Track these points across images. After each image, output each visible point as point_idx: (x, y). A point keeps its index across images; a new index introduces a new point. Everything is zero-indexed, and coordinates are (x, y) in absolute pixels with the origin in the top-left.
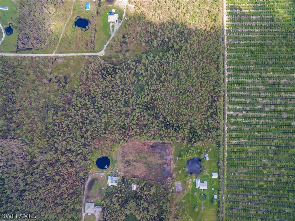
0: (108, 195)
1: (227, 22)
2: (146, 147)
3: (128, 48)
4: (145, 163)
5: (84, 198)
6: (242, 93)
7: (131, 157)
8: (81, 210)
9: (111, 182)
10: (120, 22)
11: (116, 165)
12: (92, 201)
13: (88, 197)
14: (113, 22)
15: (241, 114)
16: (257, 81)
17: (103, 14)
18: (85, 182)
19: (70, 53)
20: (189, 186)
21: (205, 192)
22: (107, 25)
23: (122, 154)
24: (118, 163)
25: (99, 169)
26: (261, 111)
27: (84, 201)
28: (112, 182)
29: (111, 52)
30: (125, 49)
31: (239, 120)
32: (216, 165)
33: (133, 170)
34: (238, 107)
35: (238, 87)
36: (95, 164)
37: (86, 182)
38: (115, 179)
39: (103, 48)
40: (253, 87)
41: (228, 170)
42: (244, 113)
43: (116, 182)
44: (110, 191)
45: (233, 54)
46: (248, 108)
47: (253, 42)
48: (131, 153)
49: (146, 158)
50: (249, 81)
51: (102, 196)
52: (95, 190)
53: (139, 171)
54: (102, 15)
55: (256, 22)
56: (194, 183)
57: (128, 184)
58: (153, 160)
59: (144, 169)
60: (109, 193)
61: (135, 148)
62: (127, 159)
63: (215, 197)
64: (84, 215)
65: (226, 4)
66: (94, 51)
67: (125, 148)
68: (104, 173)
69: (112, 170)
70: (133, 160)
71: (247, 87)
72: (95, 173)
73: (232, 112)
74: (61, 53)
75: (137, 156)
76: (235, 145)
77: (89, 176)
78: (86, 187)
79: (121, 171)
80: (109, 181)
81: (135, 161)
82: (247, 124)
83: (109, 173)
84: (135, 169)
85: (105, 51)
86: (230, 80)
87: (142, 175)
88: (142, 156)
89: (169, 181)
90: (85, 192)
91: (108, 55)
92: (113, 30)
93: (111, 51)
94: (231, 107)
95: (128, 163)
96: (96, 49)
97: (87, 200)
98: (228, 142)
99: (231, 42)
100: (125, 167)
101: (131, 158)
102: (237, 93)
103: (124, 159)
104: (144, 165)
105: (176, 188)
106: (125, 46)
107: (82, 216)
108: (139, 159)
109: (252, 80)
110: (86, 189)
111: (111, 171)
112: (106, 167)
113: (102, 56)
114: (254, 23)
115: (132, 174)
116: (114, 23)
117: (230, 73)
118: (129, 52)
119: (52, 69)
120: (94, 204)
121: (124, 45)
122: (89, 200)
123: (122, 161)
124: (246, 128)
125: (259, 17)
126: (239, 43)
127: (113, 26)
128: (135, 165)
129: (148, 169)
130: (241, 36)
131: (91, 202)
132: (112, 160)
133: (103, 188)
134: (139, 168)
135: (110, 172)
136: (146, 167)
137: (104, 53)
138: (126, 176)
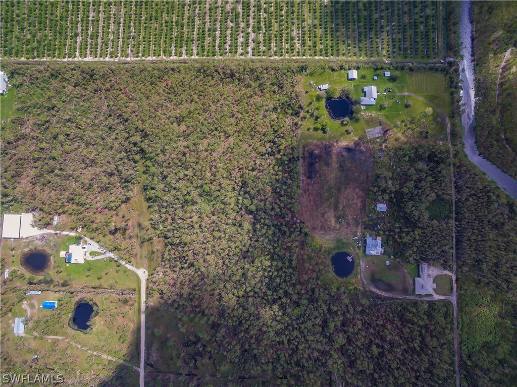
0: (399, 254)
1: (96, 57)
2: (310, 188)
3: (135, 224)
4: (339, 190)
5: (408, 297)
6: (218, 33)
7: (329, 214)
8: (429, 302)
9: (375, 248)
10: (86, 242)
11: (345, 241)
12: (411, 282)
13: (405, 291)
14: (85, 255)
15: (252, 36)
16: (197, 11)
17: (68, 275)
18: (378, 297)
19: (140, 337)
20: (373, 115)
21: (382, 89)
22: (89, 267)
23: (325, 231)
24: (342, 237)
25: (354, 272)
27: (412, 297)
28: (376, 246)
29: (141, 257)
30: (137, 230)
31: (261, 38)
32: (336, 73)
33: (352, 209)
34: (241, 40)
35: (208, 40)
36: (345, 279)
37: (378, 295)
38: (369, 240)
39: (133, 272)
40: (207, 17)
41: (343, 55)
42: (250, 30)
43: (376, 239)
44: (391, 250)
45: (152, 47)
46: (242, 25)
47: (133, 17)
48: (323, 215)
49: (330, 188)
50: (197, 22)
51: (401, 263)
52: (392, 278)
53: (353, 200)
54: (68, 277)
55: (99, 12)
56: (368, 106)
57: (378, 218)
58: (333, 175)
59: (348, 191)
60: (394, 251)
61: (315, 207)
62: (333, 220)
63: (388, 74)
64: (437, 297)
65: (64, 58)
66: (137, 289)
67: (315, 225)
68: (361, 262)
69: (354, 247)
70: (335, 211)
71: (207, 25)
72: (362, 280)
73: (250, 49)
74: (139, 354)
75: (328, 203)
76: (304, 44)
77: (368, 289)
78: (387, 295)
79: (356, 232)
80: (373, 253)
81: (336, 208)
82: (269, 26)
83: (360, 253)
84: (351, 206)
85: (138, 268)
86: (195, 52)
87: (361, 193)
88: (326, 194)
89: (366, 147)
90: (397, 297)
91: (146, 261)
92: (99, 254)
93: (138, 256)
94: (240, 50)
95: (340, 219)
96: (133, 286)
97: (410, 291)
98: (298, 56)
99: (132, 51)
100: (349, 224)
101: (331, 214)
102: (218, 41)
103: (334, 227)
104: (343, 190)
105: (377, 135)
106: (130, 230)
107: (439, 300)
108: (332, 200)
109: (197, 18)
110: (391, 295)
111: (356, 249)
112: (349, 259)
113: (147, 273)
114: (100, 15)
115: (359, 212)
116: (86, 252)
117: (184, 52)
118: (141, 222)
119: (171, 373)
120: (417, 279)
121: (128, 232)
123: (339, 230)
124: (275, 27)
125: (90, 7)
126: (133, 38)
127: (92, 254)
128: (344, 207)
129: (348, 184)
130: (121, 35)
131: (414, 284)
132: (337, 247)
133: (388, 263)
134: (349, 200)
135: (357, 251)
136: (346, 188)
137: (143, 270)
138: (364, 223)
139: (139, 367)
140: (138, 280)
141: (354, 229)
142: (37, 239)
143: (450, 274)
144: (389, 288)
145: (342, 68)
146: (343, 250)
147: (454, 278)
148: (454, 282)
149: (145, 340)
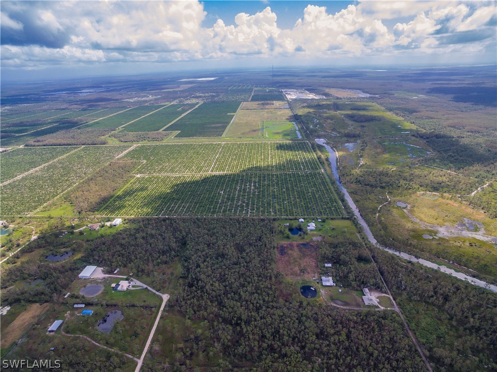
1: (170, 216)
2: (283, 258)
4: (300, 259)
5: (362, 309)
6: (233, 211)
7: (295, 269)
8: (379, 312)
9: (329, 281)
10: (132, 281)
11: (307, 280)
12: (361, 300)
13: (358, 305)
14: (129, 287)
16: (224, 205)
17: (110, 297)
19: (149, 336)
20: (315, 233)
21: (318, 225)
22: (128, 292)
23: (294, 276)
24: (305, 279)
25: (318, 295)
26: (248, 205)
27: (365, 309)
29: (168, 288)
30: (169, 276)
31: (254, 212)
32: (292, 221)
34: (244, 212)
35: (228, 212)
36: (312, 299)
37: (338, 308)
38: (323, 278)
39: (159, 296)
40: (228, 206)
41: (296, 216)
42: (249, 210)
43: (328, 278)
44: (340, 284)
46: (245, 208)
47: (192, 206)
48: (291, 269)
49: (295, 259)
51: (350, 291)
52: (346, 298)
53: (310, 263)
56: (311, 230)
57: (327, 270)
58: (296, 254)
59: (306, 259)
62: (298, 272)
63: (320, 220)
66: (158, 305)
68: (321, 290)
69: (314, 283)
71: (228, 209)
72: (324, 299)
73: (248, 215)
75: (294, 264)
76: (275, 213)
77: (329, 305)
78: (345, 308)
79: (315, 276)
80: (328, 284)
81: (300, 266)
82: (258, 209)
83: (319, 286)
84: (309, 266)
85: (163, 293)
87: (314, 260)
88: (293, 261)
89: (314, 243)
90: (353, 309)
91: (170, 290)
92: (138, 286)
93: (166, 288)
94: (244, 215)
95: (303, 271)
97: (362, 305)
98: (273, 216)
100: (309, 273)
101: (297, 269)
102: (233, 213)
103: (300, 274)
104: (302, 259)
105: (319, 239)
107: (385, 310)
108: (296, 263)
109: (223, 207)
110: (348, 308)
111: (316, 283)
113: (169, 297)
115: (314, 268)
116: (130, 285)
118: (174, 272)
120: (363, 296)
122: (362, 303)
123: (303, 276)
124: (261, 209)
127: (134, 286)
128: (304, 266)
129: (306, 257)
130: (185, 211)
131: (363, 302)
132: (303, 283)
133: (340, 290)
134: (307, 263)
135: (317, 285)
136: (304, 258)
137: (166, 295)
138: (319, 272)
139: (139, 358)
140: (162, 300)
141: (313, 275)
142: (99, 279)
143: (388, 296)
144: (346, 304)
145: (295, 219)
146: (307, 285)
147: (391, 298)
148: (392, 300)
149: (153, 338)
